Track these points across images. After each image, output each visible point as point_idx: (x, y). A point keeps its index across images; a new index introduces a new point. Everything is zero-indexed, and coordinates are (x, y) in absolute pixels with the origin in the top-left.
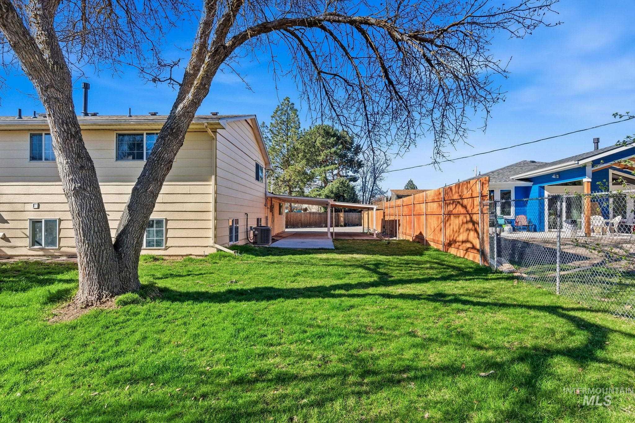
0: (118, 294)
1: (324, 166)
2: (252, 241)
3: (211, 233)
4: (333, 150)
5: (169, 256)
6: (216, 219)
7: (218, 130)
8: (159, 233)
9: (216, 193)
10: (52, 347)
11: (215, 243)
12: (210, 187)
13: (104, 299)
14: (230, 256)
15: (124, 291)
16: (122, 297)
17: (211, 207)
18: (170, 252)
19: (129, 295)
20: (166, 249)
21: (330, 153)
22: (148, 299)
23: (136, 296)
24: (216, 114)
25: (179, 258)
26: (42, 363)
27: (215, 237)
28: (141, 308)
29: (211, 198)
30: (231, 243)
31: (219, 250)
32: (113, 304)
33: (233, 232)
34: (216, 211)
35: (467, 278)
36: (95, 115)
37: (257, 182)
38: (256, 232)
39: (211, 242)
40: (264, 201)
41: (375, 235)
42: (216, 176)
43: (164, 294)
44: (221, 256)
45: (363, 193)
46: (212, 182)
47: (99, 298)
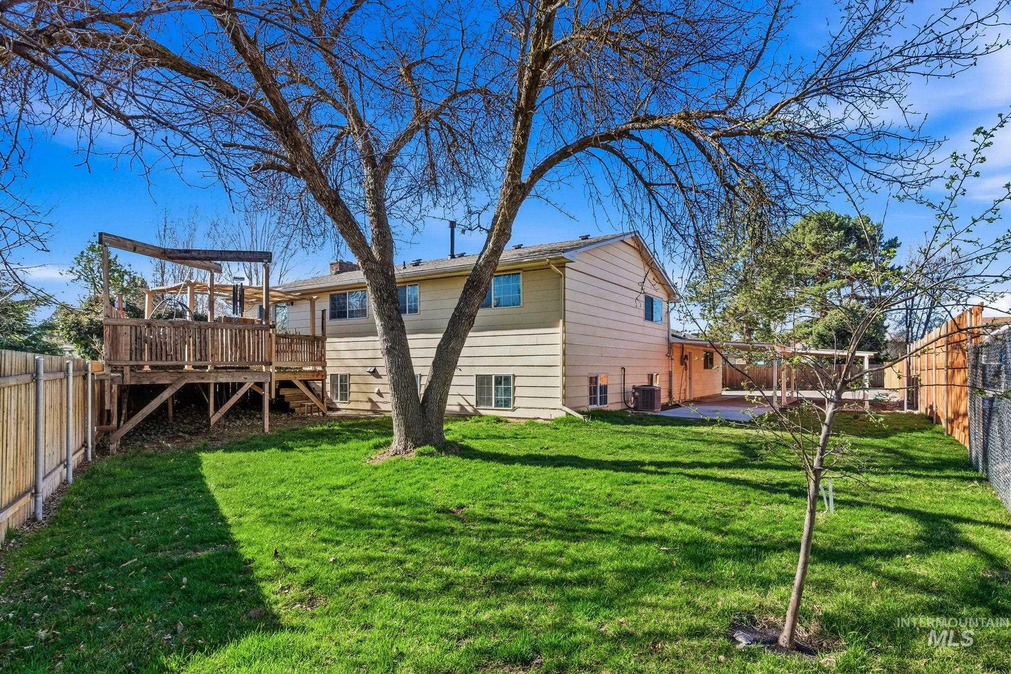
0: (419, 446)
1: (821, 283)
2: (632, 406)
3: (559, 392)
4: (837, 253)
5: (518, 418)
6: (564, 375)
7: (567, 265)
8: (507, 391)
9: (564, 343)
10: (353, 479)
11: (564, 405)
12: (555, 336)
13: (408, 450)
14: (579, 421)
15: (425, 443)
16: (420, 449)
17: (559, 360)
18: (516, 414)
19: (428, 448)
20: (514, 410)
21: (831, 258)
22: (443, 454)
23: (433, 449)
24: (586, 238)
25: (522, 421)
26: (343, 487)
27: (564, 397)
28: (431, 460)
29: (559, 350)
30: (595, 406)
31: (568, 414)
32: (413, 455)
33: (598, 391)
34: (564, 365)
35: (911, 471)
36: (462, 255)
37: (648, 323)
38: (637, 394)
39: (559, 403)
40: (666, 349)
41: (867, 403)
42: (564, 322)
43: (463, 452)
44: (568, 421)
45: (908, 327)
46: (559, 329)
47: (405, 449)
